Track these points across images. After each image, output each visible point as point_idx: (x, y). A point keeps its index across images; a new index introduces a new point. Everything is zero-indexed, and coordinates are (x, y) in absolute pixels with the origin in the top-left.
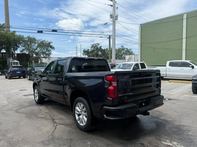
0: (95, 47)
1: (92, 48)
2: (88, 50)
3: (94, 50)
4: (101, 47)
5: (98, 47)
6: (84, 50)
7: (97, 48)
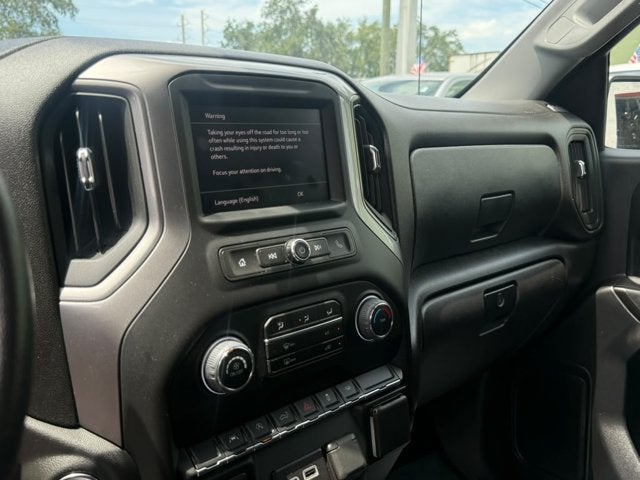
0: (283, 12)
1: (268, 15)
2: (250, 25)
3: (277, 30)
4: (314, 11)
5: (302, 14)
6: (230, 26)
7: (295, 20)
